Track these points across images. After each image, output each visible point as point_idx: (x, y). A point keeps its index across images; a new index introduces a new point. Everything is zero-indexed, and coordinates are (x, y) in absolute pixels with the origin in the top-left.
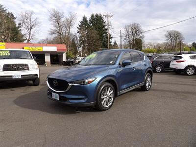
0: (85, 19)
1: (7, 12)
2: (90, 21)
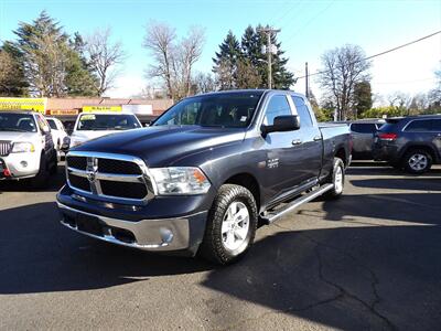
0: (230, 39)
1: (62, 33)
2: (243, 43)
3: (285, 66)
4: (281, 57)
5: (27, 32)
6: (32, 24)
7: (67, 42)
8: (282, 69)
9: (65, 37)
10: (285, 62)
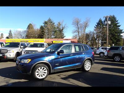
3: (119, 28)
4: (118, 25)
5: (46, 23)
6: (47, 21)
7: (55, 25)
8: (118, 29)
9: (54, 23)
10: (119, 26)
